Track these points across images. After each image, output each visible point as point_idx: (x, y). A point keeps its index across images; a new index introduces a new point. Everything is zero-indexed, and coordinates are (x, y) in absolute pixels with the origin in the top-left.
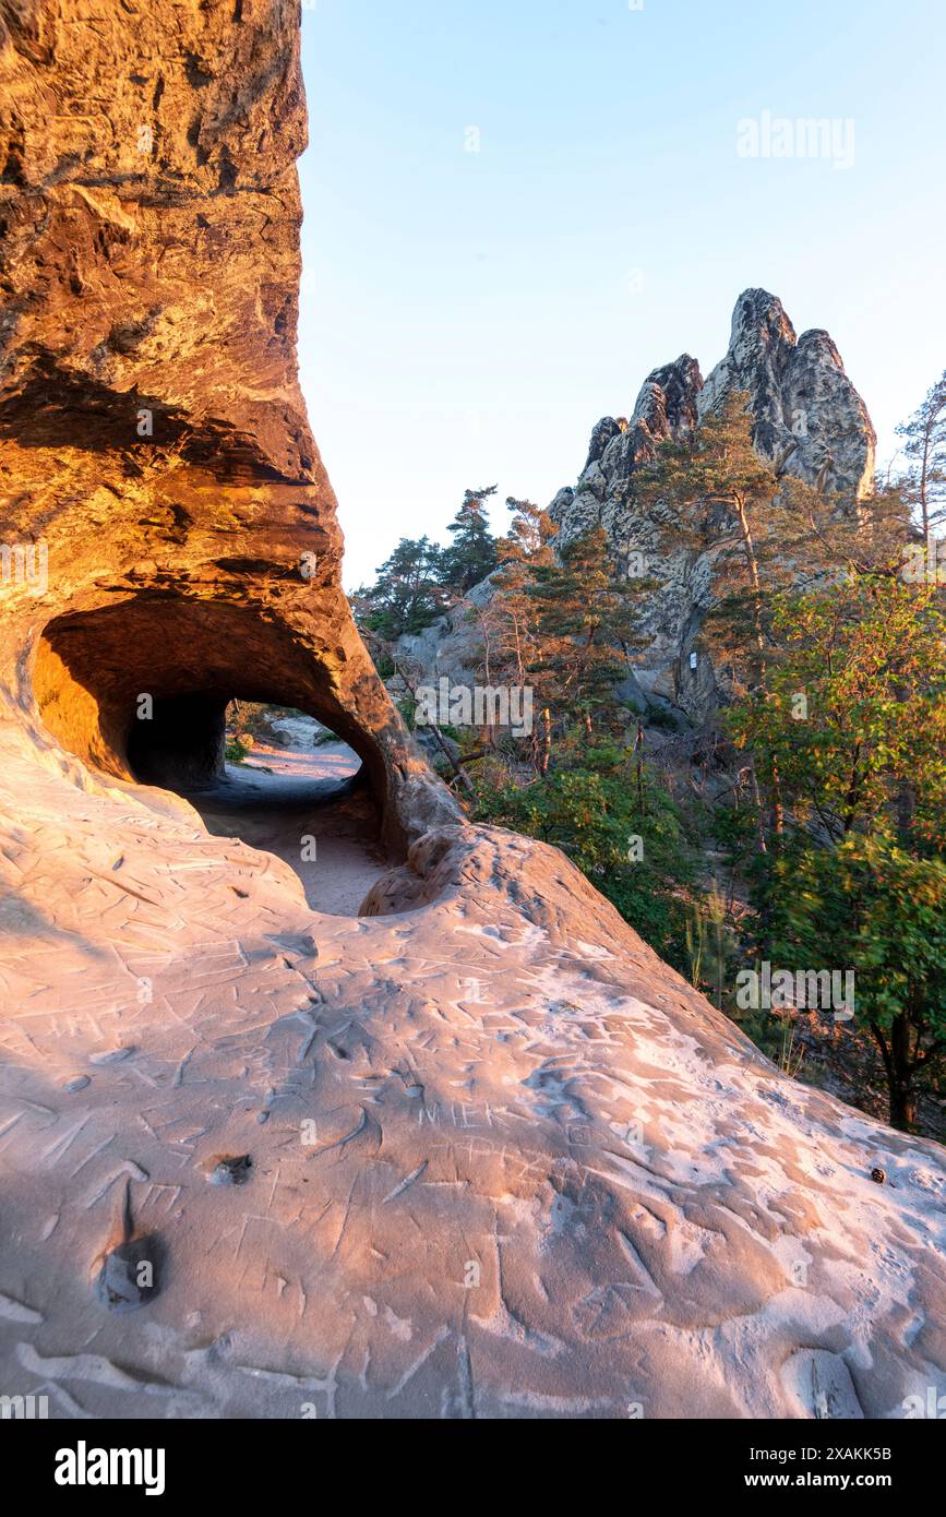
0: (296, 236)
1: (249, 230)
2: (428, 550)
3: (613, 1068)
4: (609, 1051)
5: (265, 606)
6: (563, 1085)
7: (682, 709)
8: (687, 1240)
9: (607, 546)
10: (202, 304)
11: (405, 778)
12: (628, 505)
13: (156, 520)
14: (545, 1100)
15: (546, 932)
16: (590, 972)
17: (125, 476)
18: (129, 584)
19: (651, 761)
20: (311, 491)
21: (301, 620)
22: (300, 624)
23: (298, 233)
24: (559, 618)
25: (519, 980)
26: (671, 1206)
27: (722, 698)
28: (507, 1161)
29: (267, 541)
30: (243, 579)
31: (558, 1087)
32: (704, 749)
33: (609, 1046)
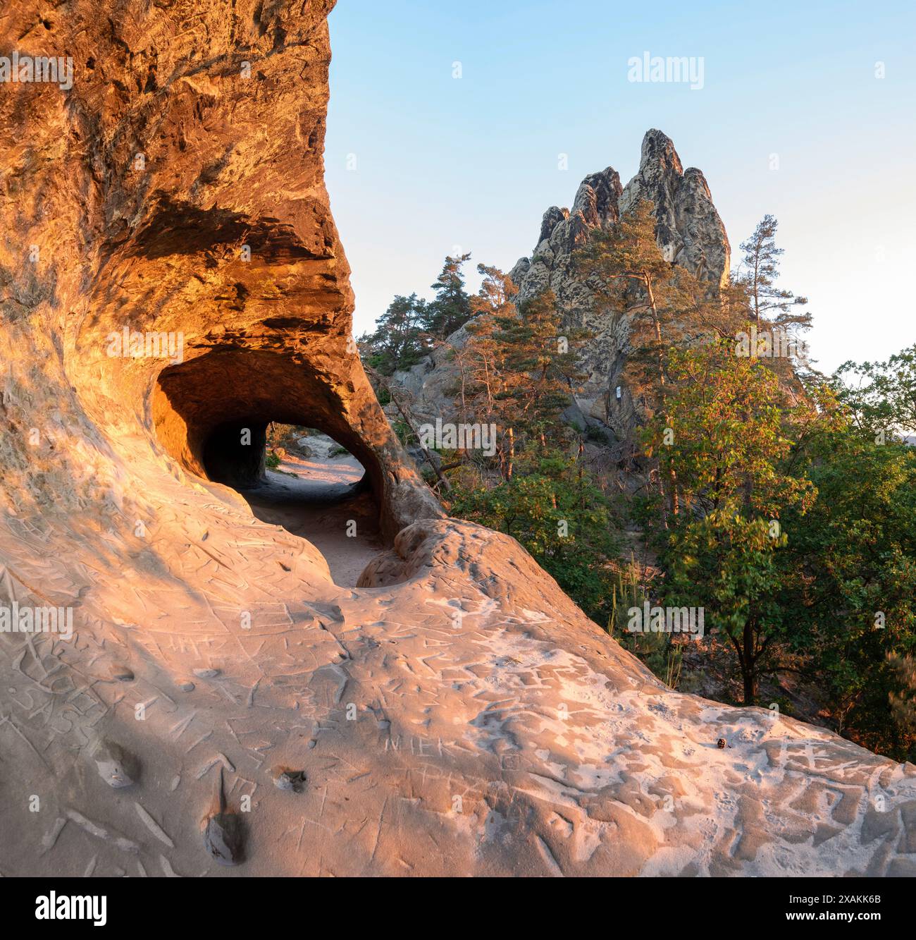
0: (326, 72)
1: (292, 74)
2: (416, 304)
3: (541, 707)
4: (540, 694)
5: (296, 352)
6: (502, 723)
7: (611, 428)
8: (589, 834)
9: (555, 304)
10: (259, 136)
11: (398, 482)
12: (571, 274)
13: (225, 296)
14: (486, 736)
15: (498, 603)
16: (530, 633)
17: (207, 267)
18: (207, 342)
19: (589, 468)
20: (332, 263)
21: (321, 362)
22: (321, 364)
23: (327, 71)
24: (519, 357)
25: (474, 641)
26: (579, 809)
27: (639, 420)
28: (452, 784)
29: (299, 303)
30: (281, 332)
31: (498, 725)
32: (626, 457)
33: (541, 690)
